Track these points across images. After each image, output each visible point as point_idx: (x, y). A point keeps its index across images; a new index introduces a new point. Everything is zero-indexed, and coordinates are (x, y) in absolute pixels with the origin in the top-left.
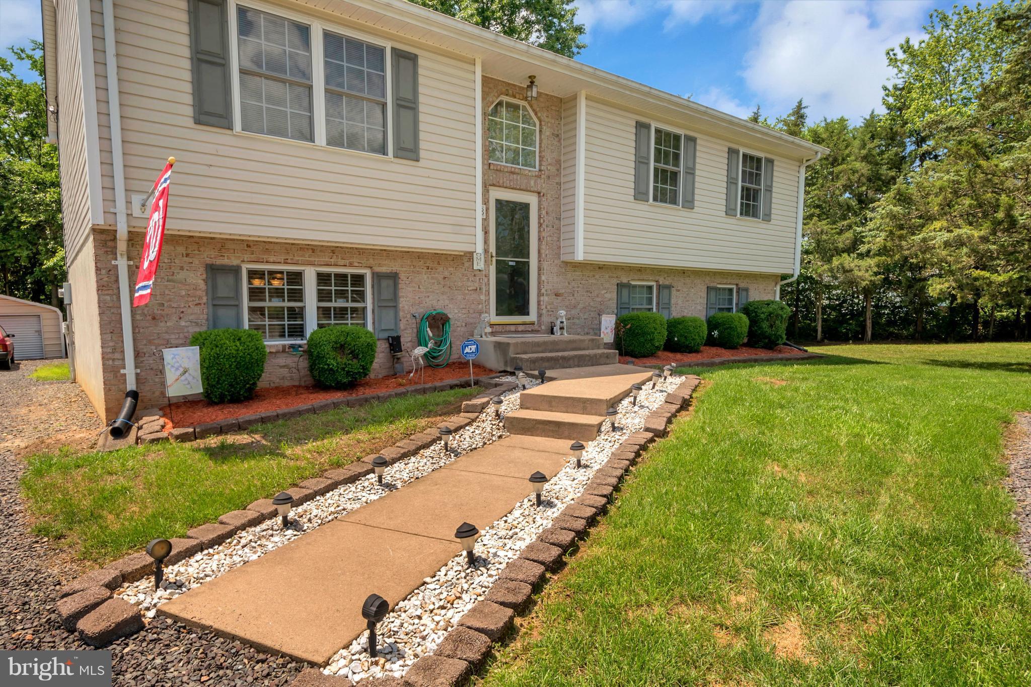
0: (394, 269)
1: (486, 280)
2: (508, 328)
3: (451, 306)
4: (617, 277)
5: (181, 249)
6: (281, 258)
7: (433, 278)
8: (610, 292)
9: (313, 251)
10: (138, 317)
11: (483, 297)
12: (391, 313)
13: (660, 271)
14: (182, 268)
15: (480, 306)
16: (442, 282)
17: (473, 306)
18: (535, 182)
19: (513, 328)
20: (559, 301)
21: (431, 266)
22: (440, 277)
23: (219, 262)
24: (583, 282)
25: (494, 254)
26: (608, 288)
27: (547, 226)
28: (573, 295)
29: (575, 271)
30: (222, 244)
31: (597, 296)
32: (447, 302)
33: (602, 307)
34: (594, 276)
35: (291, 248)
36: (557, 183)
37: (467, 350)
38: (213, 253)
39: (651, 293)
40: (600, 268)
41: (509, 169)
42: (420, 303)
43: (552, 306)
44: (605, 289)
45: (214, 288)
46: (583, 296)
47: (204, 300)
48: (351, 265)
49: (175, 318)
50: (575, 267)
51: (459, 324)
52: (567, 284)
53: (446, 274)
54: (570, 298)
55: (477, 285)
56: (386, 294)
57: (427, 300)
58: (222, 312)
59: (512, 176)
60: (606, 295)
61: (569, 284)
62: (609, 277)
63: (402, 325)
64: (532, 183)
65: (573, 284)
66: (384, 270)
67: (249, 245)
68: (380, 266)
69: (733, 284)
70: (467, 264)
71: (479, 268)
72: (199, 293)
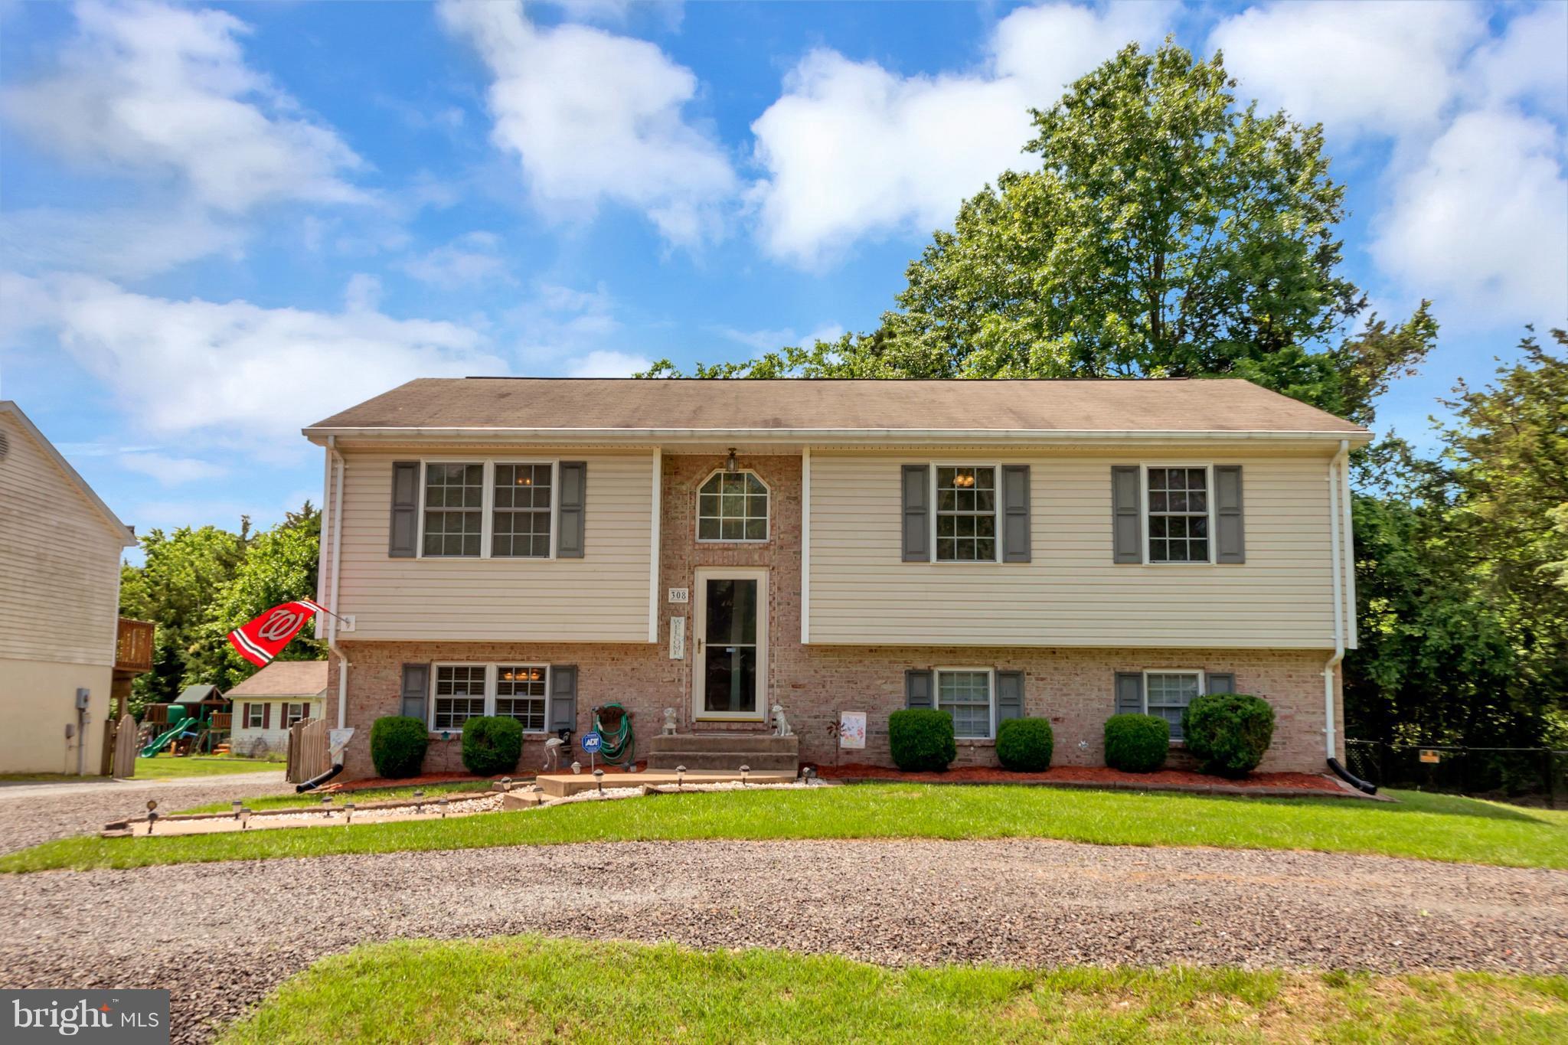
0: (574, 662)
1: (688, 670)
2: (716, 725)
3: (640, 699)
4: (905, 662)
5: (386, 653)
6: (464, 656)
7: (618, 670)
8: (892, 683)
9: (493, 648)
10: (351, 707)
11: (683, 690)
12: (566, 705)
13: (998, 652)
14: (385, 668)
15: (679, 700)
16: (630, 674)
17: (669, 699)
18: (760, 556)
19: (724, 726)
20: (798, 694)
21: (616, 657)
22: (628, 669)
23: (413, 661)
24: (842, 670)
25: (704, 639)
26: (888, 677)
27: (779, 604)
28: (824, 687)
29: (825, 656)
30: (416, 646)
31: (868, 687)
32: (635, 694)
33: (878, 702)
34: (861, 661)
35: (472, 647)
36: (794, 553)
37: (589, 743)
38: (409, 654)
39: (986, 683)
40: (871, 651)
41: (721, 546)
42: (601, 696)
43: (787, 700)
44: (883, 678)
45: (406, 683)
46: (841, 687)
47: (399, 693)
48: (529, 659)
49: (376, 708)
50: (827, 651)
51: (649, 719)
52: (812, 673)
53: (635, 665)
54: (818, 691)
55: (674, 676)
56: (563, 687)
57: (611, 692)
58: (410, 703)
59: (725, 553)
60: (884, 687)
61: (816, 672)
62: (890, 662)
63: (579, 719)
64: (756, 557)
65: (823, 672)
66: (563, 662)
67: (438, 646)
68: (558, 659)
69: (1199, 668)
70: (661, 654)
71: (677, 657)
72: (396, 687)
